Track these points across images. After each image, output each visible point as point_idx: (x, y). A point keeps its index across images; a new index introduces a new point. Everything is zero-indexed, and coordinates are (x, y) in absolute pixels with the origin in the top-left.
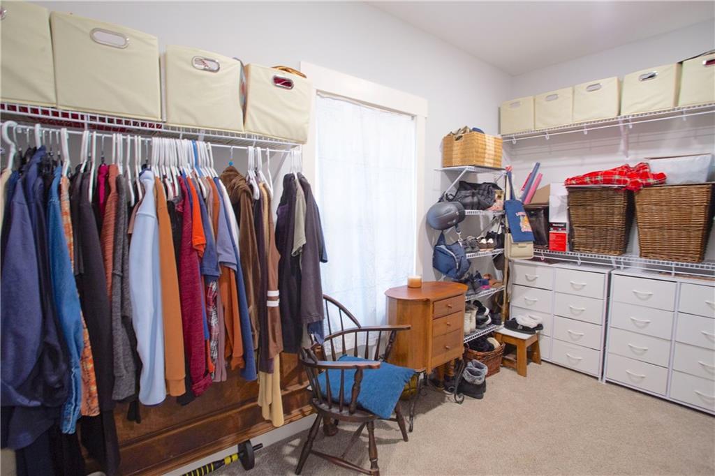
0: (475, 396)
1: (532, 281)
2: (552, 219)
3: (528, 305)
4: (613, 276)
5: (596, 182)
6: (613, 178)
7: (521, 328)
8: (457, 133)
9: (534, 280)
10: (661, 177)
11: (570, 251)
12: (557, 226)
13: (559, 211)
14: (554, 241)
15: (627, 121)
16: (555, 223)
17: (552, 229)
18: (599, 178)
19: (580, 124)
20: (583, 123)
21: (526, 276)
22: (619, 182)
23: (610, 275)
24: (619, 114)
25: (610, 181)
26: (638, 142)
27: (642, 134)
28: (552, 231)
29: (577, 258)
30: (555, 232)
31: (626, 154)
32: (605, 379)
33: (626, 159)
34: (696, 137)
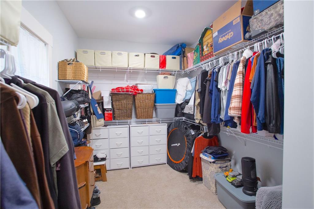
0: (97, 203)
1: (98, 136)
2: (105, 107)
3: (97, 148)
4: (130, 127)
5: (124, 91)
6: (129, 90)
7: (100, 159)
8: (70, 61)
9: (100, 135)
10: (142, 90)
11: (114, 120)
12: (108, 110)
13: (108, 103)
14: (107, 116)
15: (131, 69)
16: (107, 109)
17: (106, 111)
18: (125, 90)
19: (115, 67)
20: (116, 67)
21: (96, 134)
22: (131, 92)
23: (129, 127)
24: (128, 66)
25: (127, 91)
26: (130, 77)
27: (131, 75)
28: (106, 112)
29: (116, 123)
30: (107, 112)
31: (127, 81)
32: (131, 167)
33: (127, 83)
34: (145, 78)
